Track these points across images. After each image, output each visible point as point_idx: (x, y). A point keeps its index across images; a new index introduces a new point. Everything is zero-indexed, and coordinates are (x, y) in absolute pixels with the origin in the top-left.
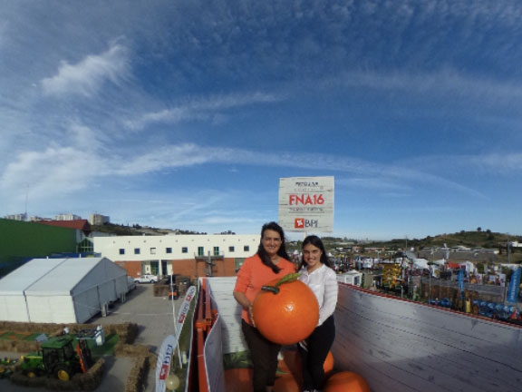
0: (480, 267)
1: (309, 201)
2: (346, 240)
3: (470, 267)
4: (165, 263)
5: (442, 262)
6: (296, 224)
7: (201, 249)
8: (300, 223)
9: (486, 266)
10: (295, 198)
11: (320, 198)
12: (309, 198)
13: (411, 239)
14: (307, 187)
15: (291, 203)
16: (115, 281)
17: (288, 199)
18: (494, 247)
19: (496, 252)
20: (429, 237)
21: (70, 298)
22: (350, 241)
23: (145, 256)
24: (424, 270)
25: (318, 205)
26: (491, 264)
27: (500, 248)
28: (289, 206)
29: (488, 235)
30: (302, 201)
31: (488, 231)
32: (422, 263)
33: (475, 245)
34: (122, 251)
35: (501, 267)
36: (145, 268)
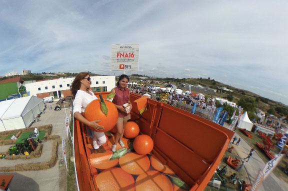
0: (206, 98)
1: (127, 56)
2: (144, 76)
3: (202, 96)
5: (189, 92)
8: (122, 66)
9: (208, 99)
10: (120, 54)
11: (132, 54)
12: (127, 54)
13: (176, 78)
14: (126, 49)
17: (117, 55)
18: (215, 88)
19: (215, 91)
20: (184, 79)
21: (21, 118)
22: (147, 76)
23: (50, 90)
24: (180, 95)
25: (131, 58)
26: (212, 98)
27: (218, 89)
28: (117, 58)
29: (213, 82)
30: (123, 56)
31: (213, 80)
32: (179, 92)
33: (205, 86)
34: (39, 89)
35: (215, 100)
36: (51, 95)
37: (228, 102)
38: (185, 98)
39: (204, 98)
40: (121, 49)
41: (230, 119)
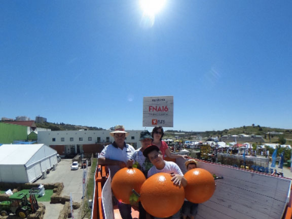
0: (254, 147)
1: (160, 110)
2: (180, 132)
3: (249, 146)
4: (78, 146)
5: (233, 143)
6: (153, 122)
7: (99, 139)
8: (155, 122)
10: (152, 108)
11: (166, 107)
12: (160, 108)
14: (159, 102)
15: (150, 111)
16: (50, 157)
17: (148, 109)
20: (226, 130)
21: (24, 168)
22: (183, 132)
23: (67, 143)
24: (223, 148)
25: (164, 112)
26: (261, 145)
29: (258, 128)
30: (156, 110)
31: (259, 126)
32: (222, 144)
33: (251, 134)
34: (54, 140)
35: (266, 146)
36: (67, 149)
37: (282, 146)
38: (230, 150)
39: (252, 147)
40: (153, 102)
41: (288, 162)
